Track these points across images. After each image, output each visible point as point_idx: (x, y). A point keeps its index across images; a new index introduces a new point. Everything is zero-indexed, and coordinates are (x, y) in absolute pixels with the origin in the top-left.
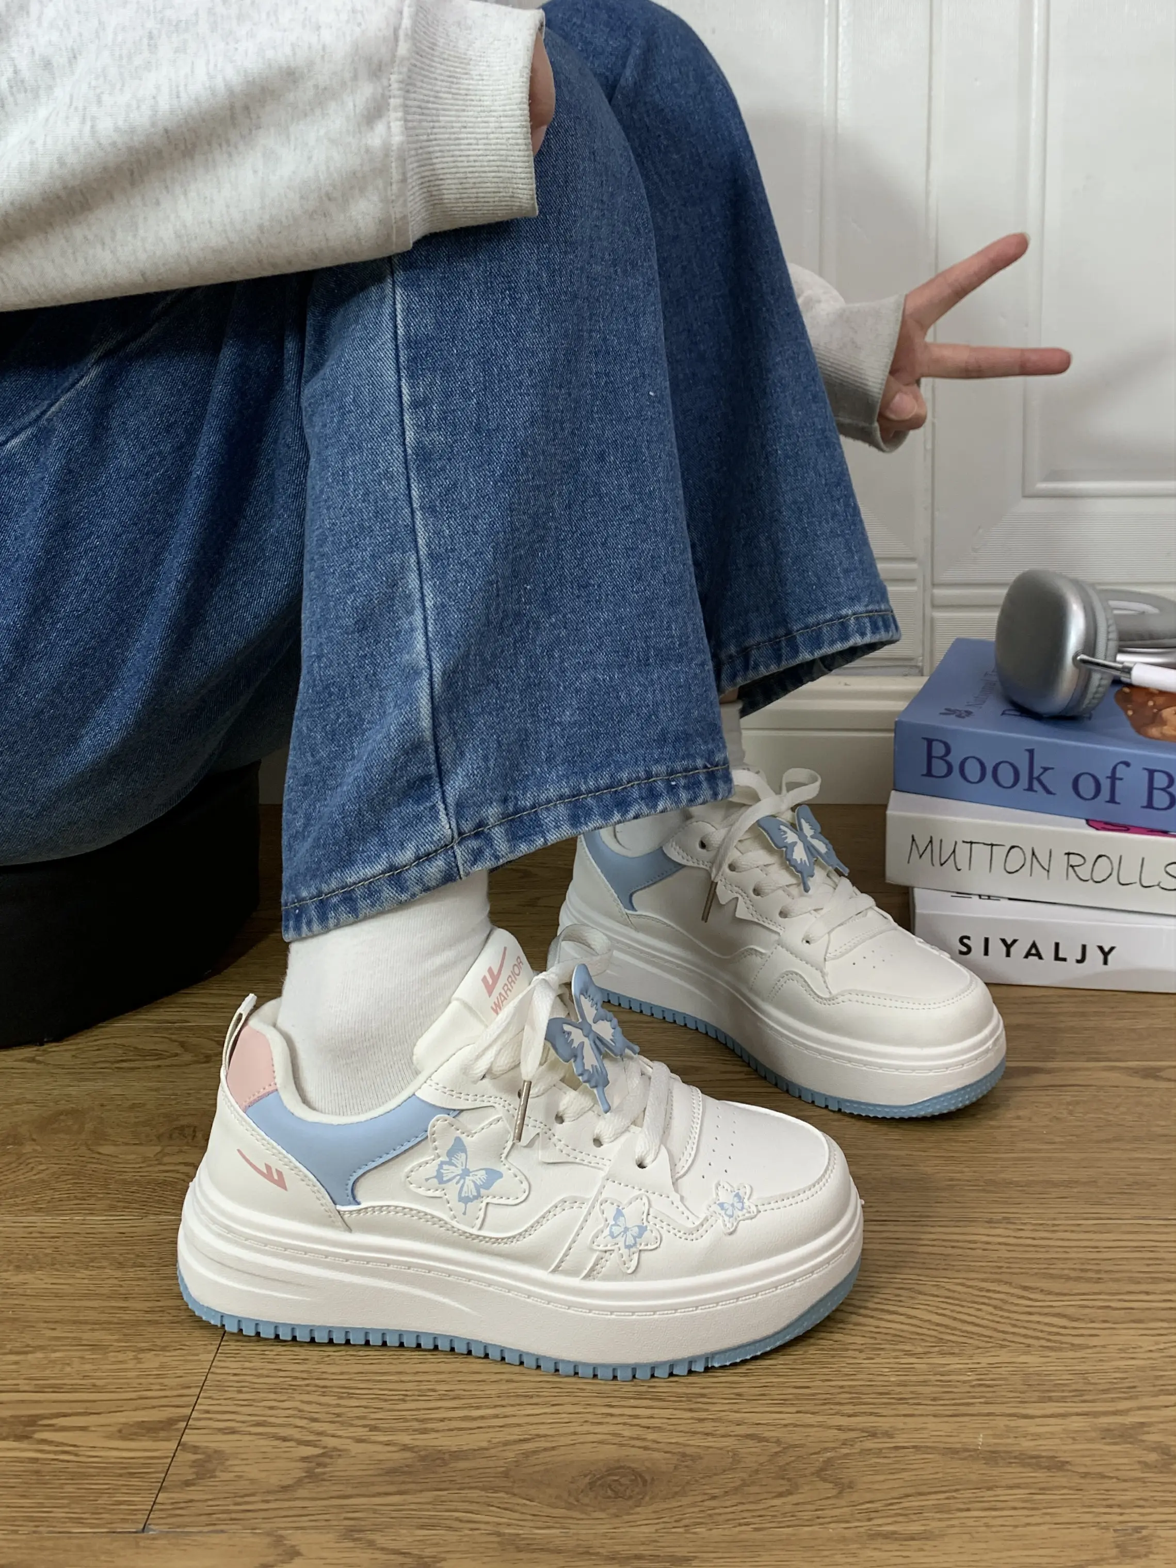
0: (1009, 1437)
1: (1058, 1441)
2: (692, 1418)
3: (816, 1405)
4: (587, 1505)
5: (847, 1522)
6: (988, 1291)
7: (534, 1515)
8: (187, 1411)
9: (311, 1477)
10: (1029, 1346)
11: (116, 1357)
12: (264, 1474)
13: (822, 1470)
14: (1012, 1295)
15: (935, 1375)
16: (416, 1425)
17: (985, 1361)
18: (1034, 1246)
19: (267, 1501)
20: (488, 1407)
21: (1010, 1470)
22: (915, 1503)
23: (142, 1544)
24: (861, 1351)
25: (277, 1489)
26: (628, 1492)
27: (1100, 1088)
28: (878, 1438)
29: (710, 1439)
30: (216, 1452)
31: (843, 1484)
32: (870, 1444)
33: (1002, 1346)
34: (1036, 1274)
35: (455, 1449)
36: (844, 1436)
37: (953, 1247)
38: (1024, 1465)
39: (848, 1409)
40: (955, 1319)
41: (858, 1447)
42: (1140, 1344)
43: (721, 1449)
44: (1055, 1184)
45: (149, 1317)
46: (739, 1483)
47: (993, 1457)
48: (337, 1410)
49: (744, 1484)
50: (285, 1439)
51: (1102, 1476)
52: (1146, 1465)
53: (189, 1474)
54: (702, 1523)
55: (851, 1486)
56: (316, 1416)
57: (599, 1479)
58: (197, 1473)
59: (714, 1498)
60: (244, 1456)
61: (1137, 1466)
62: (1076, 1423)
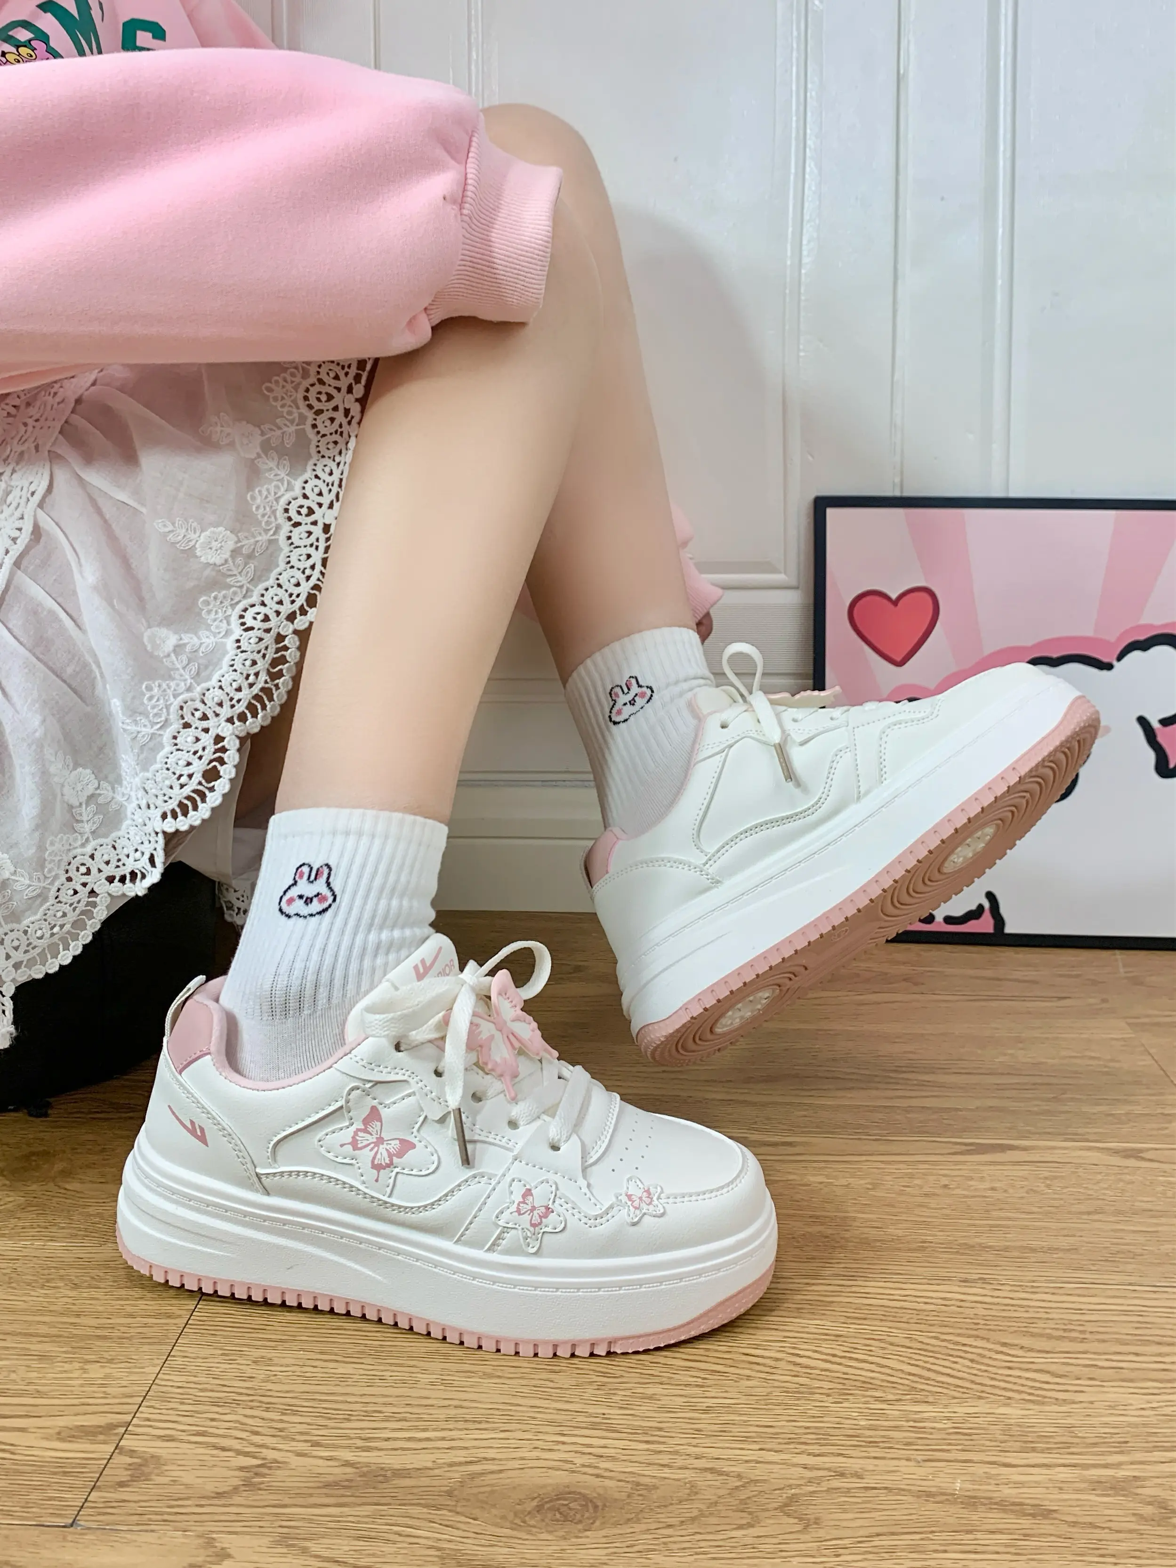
0: (989, 1484)
1: (1044, 1490)
2: (648, 1450)
3: (780, 1443)
4: (534, 1527)
5: (813, 1557)
6: (964, 1345)
7: (477, 1533)
8: (128, 1418)
9: (248, 1485)
10: (1009, 1398)
11: (63, 1367)
12: (200, 1481)
13: (786, 1505)
14: (990, 1350)
15: (908, 1421)
16: (360, 1443)
17: (962, 1410)
18: (1013, 1305)
19: (202, 1506)
20: (434, 1430)
21: (990, 1515)
22: (886, 1542)
23: (70, 1538)
24: (828, 1395)
25: (213, 1495)
26: (578, 1516)
27: (1079, 1165)
28: (847, 1478)
29: (666, 1470)
30: (153, 1457)
31: (809, 1520)
32: (835, 1483)
33: (980, 1398)
34: (1015, 1332)
35: (398, 1467)
36: (808, 1474)
37: (926, 1303)
38: (1005, 1511)
39: (815, 1449)
40: (929, 1370)
41: (825, 1486)
42: (1130, 1402)
43: (678, 1480)
44: (1033, 1250)
45: (99, 1332)
46: (695, 1513)
47: (971, 1502)
48: (280, 1425)
49: (702, 1514)
50: (223, 1449)
51: (1092, 1525)
52: (1141, 1517)
53: (124, 1475)
54: (655, 1550)
55: (817, 1521)
56: (259, 1429)
57: (547, 1502)
58: (131, 1476)
59: (670, 1526)
60: (180, 1462)
61: (1133, 1519)
62: (1063, 1474)
